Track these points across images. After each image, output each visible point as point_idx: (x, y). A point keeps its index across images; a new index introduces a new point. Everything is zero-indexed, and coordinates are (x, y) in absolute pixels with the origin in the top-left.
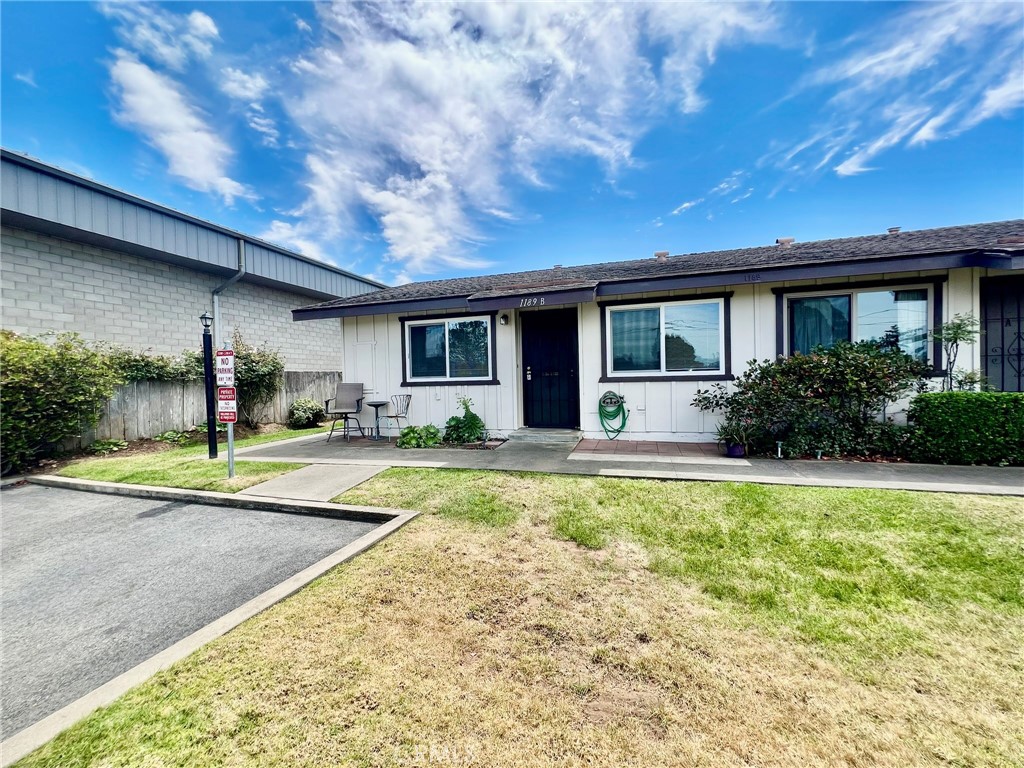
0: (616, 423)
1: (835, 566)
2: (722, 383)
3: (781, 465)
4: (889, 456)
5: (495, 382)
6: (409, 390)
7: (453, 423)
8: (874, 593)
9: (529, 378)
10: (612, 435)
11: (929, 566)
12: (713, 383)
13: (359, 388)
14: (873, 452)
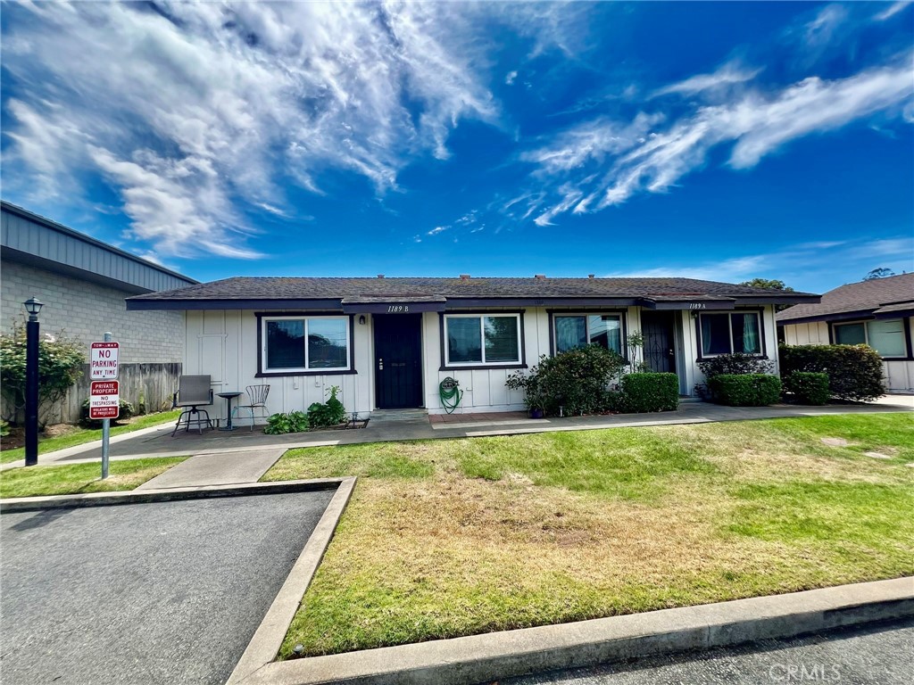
0: (452, 401)
1: (617, 467)
2: (520, 370)
3: (564, 420)
4: (613, 411)
5: (353, 371)
6: (265, 381)
7: (315, 409)
8: (638, 476)
9: (381, 367)
10: (449, 410)
11: (653, 461)
12: (516, 370)
13: (206, 380)
14: (606, 409)
